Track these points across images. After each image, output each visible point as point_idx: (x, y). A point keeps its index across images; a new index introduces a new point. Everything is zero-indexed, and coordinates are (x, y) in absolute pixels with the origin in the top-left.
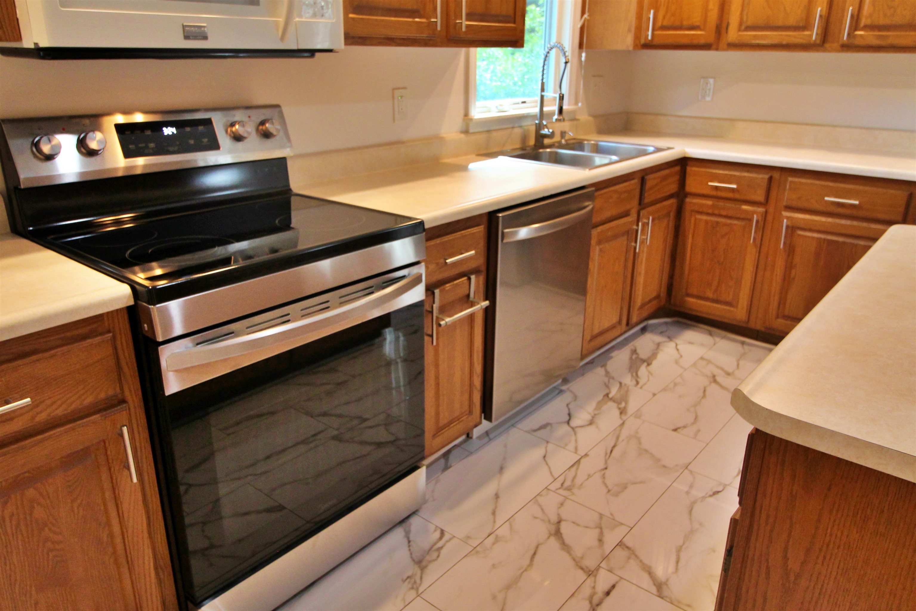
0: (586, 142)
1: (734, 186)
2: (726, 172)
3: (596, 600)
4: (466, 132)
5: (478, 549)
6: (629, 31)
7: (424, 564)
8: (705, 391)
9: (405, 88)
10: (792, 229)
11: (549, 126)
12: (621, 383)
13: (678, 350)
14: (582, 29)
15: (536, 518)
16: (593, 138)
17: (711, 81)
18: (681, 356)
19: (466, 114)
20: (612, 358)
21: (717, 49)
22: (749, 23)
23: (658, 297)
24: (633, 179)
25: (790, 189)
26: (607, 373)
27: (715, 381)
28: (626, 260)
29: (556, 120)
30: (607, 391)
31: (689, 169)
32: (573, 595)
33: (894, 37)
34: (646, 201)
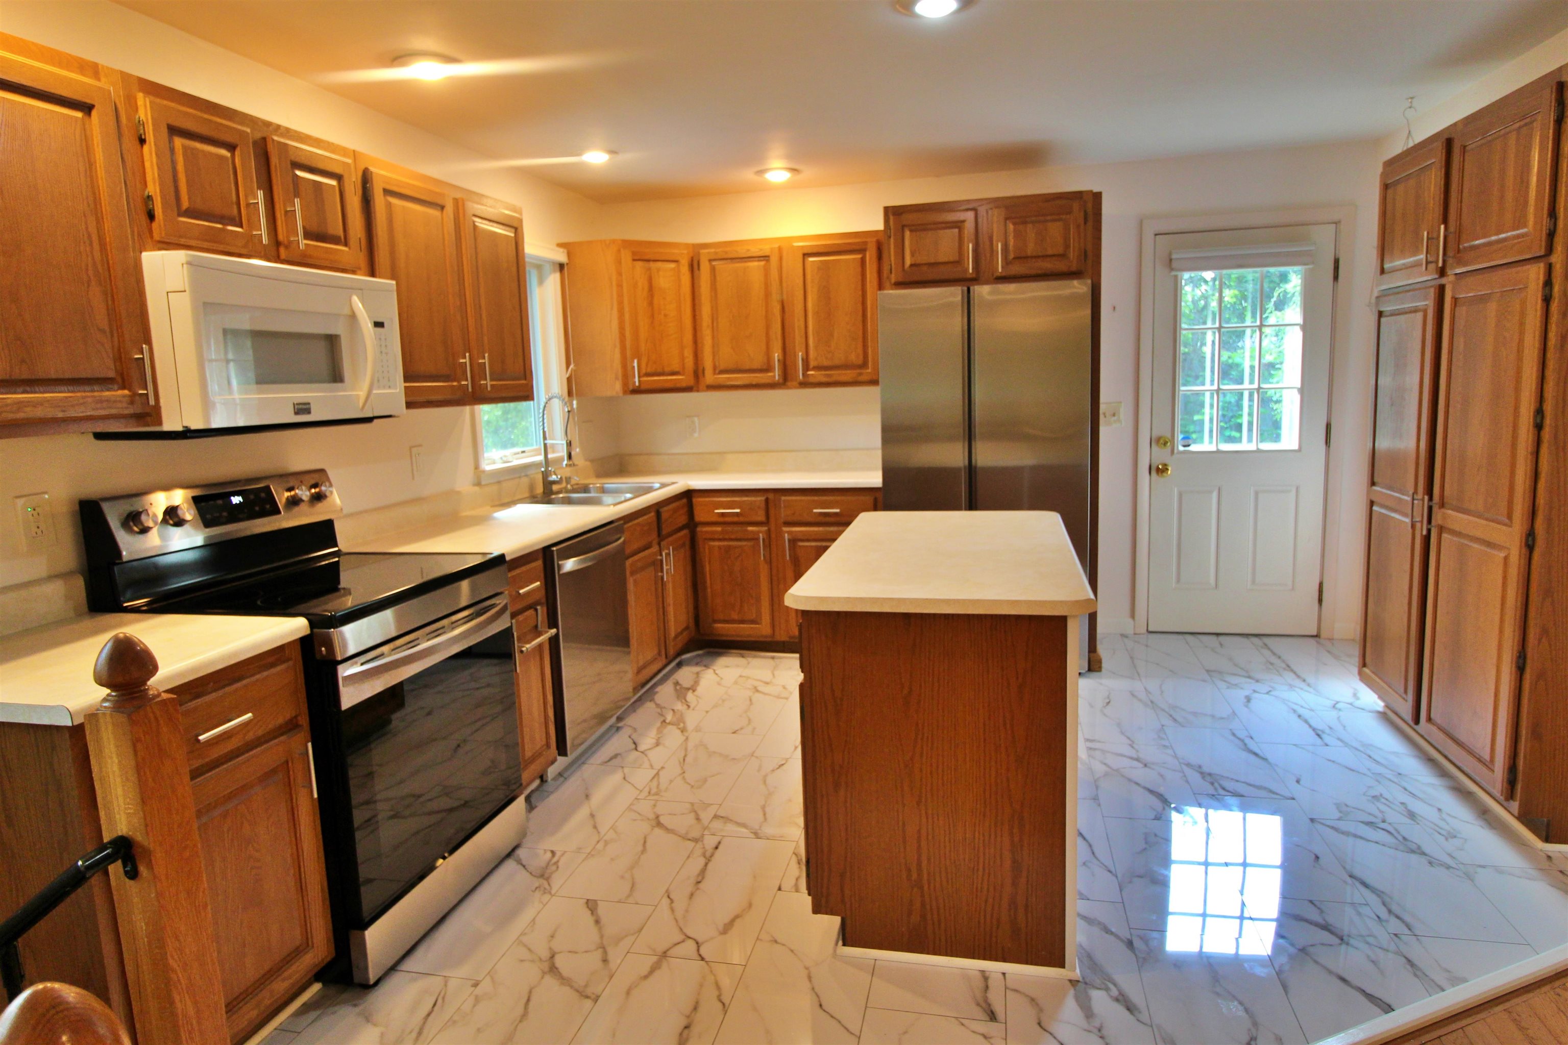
0: (591, 486)
1: (738, 511)
2: (729, 499)
3: (708, 854)
4: (478, 484)
5: (592, 853)
6: (617, 378)
7: (546, 875)
8: (751, 700)
9: (420, 446)
10: (793, 541)
11: (557, 472)
12: (673, 710)
13: (717, 674)
14: (569, 380)
15: (635, 820)
16: (598, 483)
17: (696, 419)
18: (722, 679)
19: (477, 467)
20: (657, 692)
21: (698, 391)
22: (722, 367)
23: (687, 628)
24: (650, 512)
25: (785, 507)
26: (658, 705)
27: (757, 691)
28: (656, 589)
29: (566, 465)
30: (662, 719)
31: (694, 500)
32: (689, 857)
33: (837, 375)
34: (664, 532)
